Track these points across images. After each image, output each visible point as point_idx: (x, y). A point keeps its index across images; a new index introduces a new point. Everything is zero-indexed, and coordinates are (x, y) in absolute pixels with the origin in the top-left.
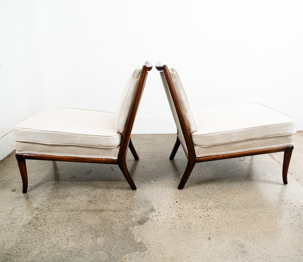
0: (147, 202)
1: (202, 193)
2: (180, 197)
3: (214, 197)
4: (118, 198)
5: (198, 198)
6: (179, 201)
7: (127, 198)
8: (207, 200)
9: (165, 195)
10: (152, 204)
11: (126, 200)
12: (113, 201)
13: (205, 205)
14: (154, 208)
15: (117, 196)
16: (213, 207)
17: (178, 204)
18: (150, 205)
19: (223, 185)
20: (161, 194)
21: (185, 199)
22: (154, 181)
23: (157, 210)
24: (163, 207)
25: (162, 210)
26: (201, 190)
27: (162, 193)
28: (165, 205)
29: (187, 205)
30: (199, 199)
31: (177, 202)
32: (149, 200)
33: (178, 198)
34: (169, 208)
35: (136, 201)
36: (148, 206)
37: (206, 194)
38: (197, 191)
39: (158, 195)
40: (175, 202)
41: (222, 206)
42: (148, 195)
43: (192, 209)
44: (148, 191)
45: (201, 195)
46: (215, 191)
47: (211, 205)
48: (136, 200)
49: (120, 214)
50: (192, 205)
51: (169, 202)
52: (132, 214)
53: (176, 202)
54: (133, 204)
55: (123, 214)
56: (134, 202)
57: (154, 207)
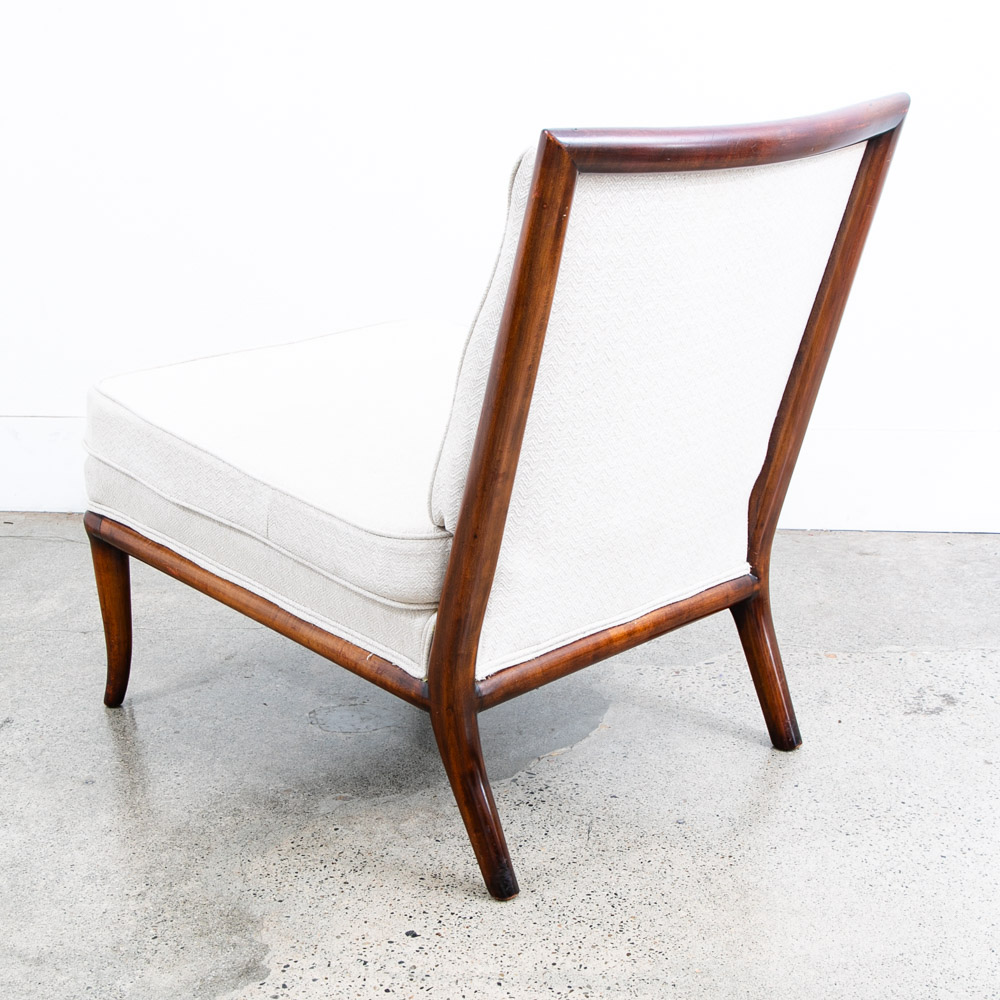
0: (239, 921)
1: (582, 896)
2: (444, 907)
3: (645, 925)
4: (88, 887)
5: (546, 920)
6: (430, 929)
7: (142, 888)
8: (596, 936)
9: (364, 886)
10: (265, 937)
11: (132, 902)
12: (58, 902)
13: (569, 965)
14: (267, 958)
15: (90, 878)
16: (611, 983)
17: (415, 943)
18: (252, 940)
19: (736, 855)
20: (344, 880)
21: (465, 923)
22: (338, 803)
23: (275, 972)
24: (317, 960)
25: (309, 975)
26: (589, 872)
27: (351, 877)
28: (337, 945)
29: (464, 958)
30: (547, 929)
31: (415, 935)
32: (256, 910)
33: (431, 912)
34: (352, 968)
35: (184, 911)
36: (234, 946)
37: (602, 900)
38: (558, 881)
39: (326, 883)
40: (399, 936)
41: (671, 979)
42: (264, 881)
43: (477, 984)
44: (276, 859)
45: (576, 901)
46: (666, 888)
47: (605, 967)
48: (188, 906)
49: (61, 979)
50: (492, 961)
51: (366, 929)
52: (129, 985)
53: (407, 934)
54: (161, 927)
55: (76, 979)
56: (167, 915)
57: (270, 954)
